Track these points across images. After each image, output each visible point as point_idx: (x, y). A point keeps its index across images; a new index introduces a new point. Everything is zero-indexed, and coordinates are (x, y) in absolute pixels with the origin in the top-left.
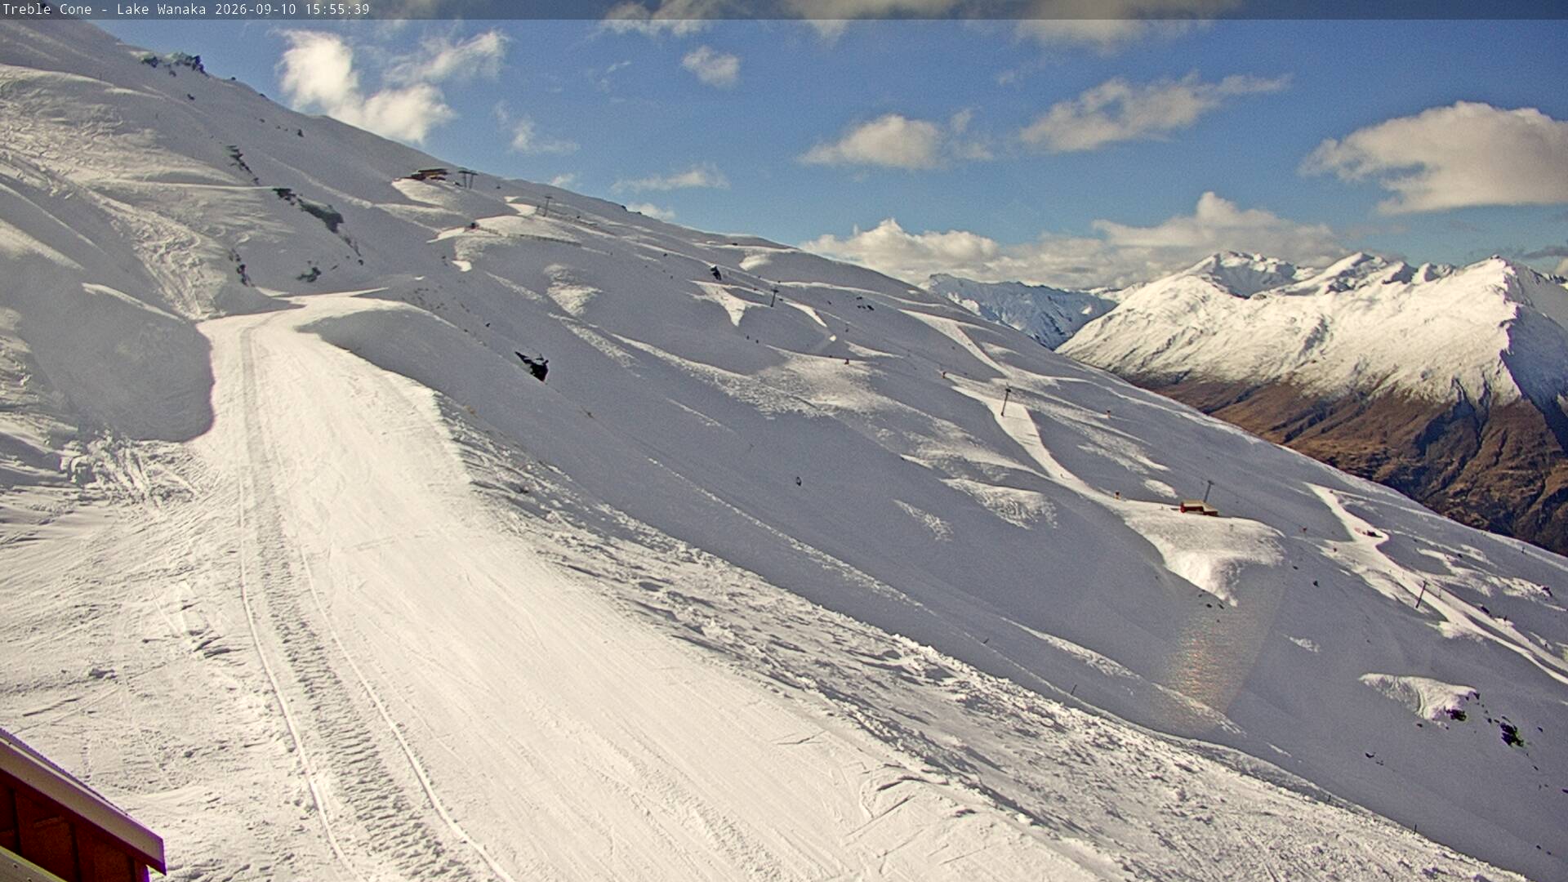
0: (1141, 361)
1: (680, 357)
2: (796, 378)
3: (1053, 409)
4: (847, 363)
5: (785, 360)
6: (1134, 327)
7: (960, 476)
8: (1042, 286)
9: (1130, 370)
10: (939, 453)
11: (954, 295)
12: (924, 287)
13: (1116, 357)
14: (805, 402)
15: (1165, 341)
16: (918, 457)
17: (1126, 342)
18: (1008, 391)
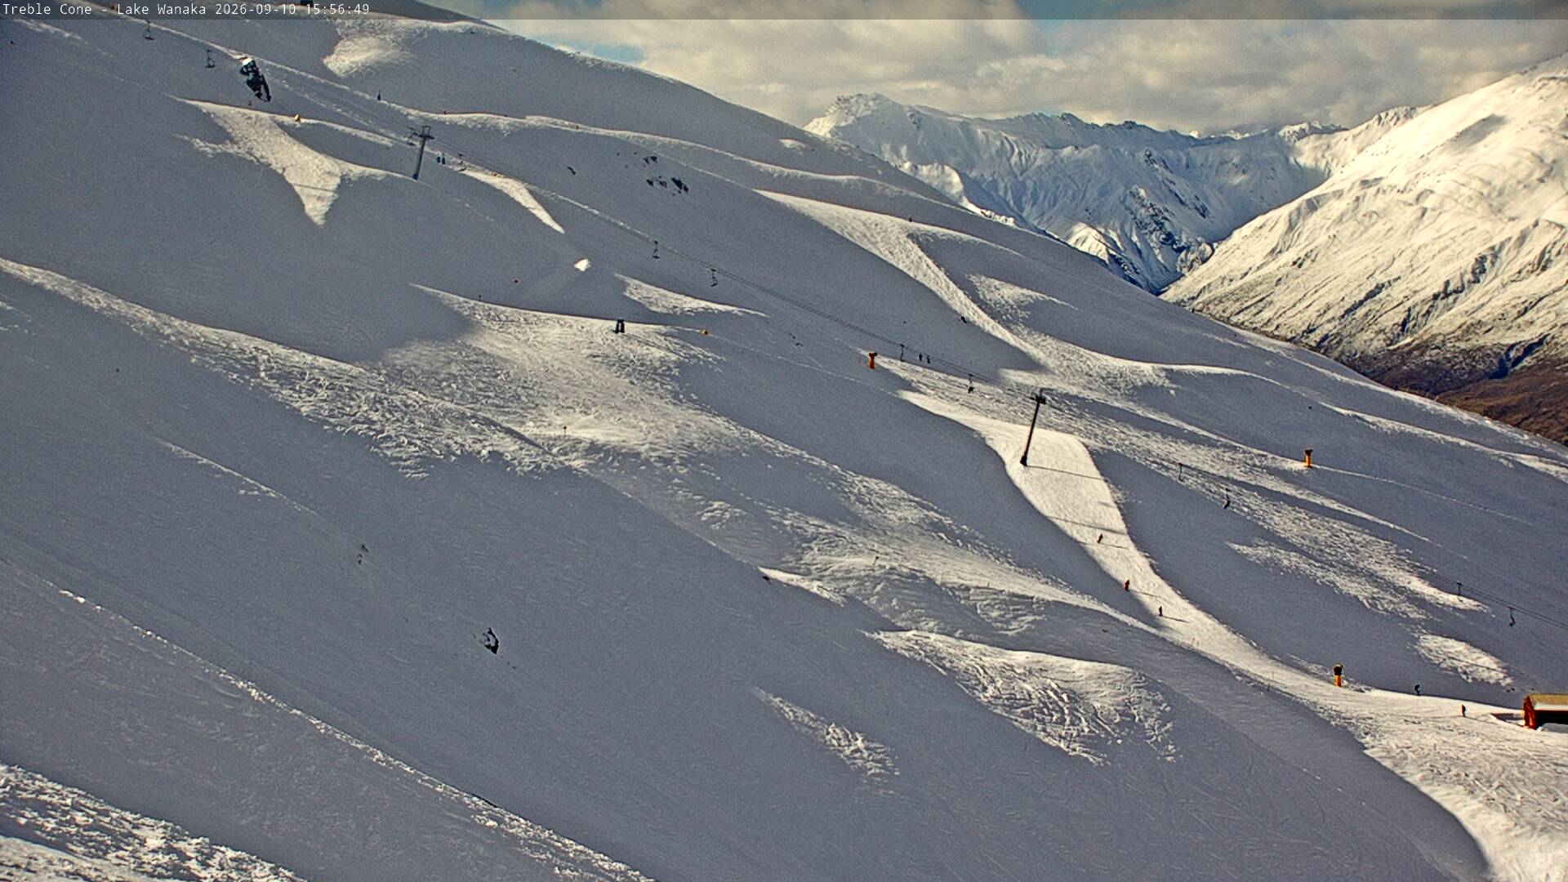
0: (1400, 319)
1: (156, 308)
2: (491, 366)
3: (1157, 446)
4: (620, 330)
5: (465, 325)
6: (1380, 227)
7: (915, 623)
8: (1131, 125)
9: (1369, 342)
10: (860, 562)
11: (896, 151)
12: (821, 128)
13: (1329, 308)
14: (509, 432)
15: (1468, 261)
16: (807, 573)
17: (1359, 267)
18: (1040, 400)
